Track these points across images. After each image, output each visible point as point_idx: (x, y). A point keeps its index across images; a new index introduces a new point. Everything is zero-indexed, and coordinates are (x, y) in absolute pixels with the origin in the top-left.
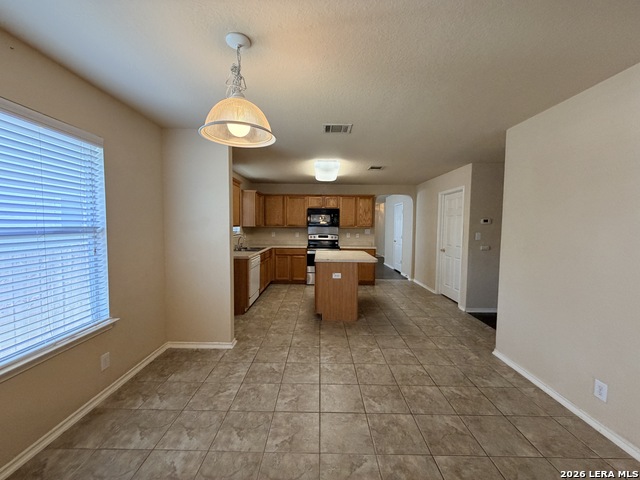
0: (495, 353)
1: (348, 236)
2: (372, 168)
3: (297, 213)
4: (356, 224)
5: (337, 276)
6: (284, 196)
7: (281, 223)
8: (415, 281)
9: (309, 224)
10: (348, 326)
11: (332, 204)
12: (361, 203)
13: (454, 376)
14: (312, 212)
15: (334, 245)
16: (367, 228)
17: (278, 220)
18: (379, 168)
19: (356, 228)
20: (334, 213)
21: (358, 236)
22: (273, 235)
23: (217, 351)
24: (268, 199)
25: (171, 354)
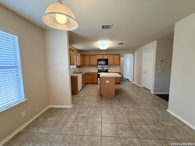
0: (168, 110)
1: (111, 68)
2: (119, 44)
3: (94, 61)
4: (114, 64)
5: (108, 82)
6: (90, 55)
7: (89, 64)
8: (134, 82)
9: (98, 64)
10: (111, 99)
11: (106, 57)
12: (116, 57)
13: (153, 121)
14: (99, 60)
15: (107, 71)
16: (117, 65)
17: (88, 63)
18: (122, 44)
19: (114, 65)
20: (106, 61)
21: (114, 68)
22: (87, 68)
23: (66, 108)
24: (84, 56)
25: (50, 110)
